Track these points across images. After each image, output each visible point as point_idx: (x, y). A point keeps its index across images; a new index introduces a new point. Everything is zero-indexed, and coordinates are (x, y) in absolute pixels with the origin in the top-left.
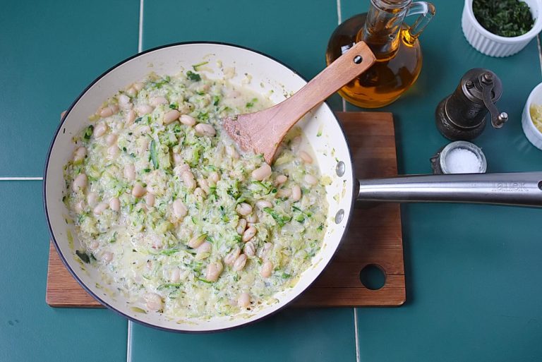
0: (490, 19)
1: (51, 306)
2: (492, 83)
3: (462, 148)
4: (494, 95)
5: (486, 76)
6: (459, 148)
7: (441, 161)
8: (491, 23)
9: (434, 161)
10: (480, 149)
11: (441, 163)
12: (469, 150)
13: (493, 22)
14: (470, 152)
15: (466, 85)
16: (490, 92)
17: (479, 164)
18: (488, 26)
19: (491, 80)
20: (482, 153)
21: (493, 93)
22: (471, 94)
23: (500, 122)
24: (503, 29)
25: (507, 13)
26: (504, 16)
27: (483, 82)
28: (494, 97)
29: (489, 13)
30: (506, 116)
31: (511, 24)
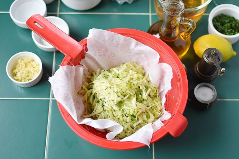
0: (221, 27)
2: (217, 55)
3: (205, 86)
5: (214, 51)
8: (221, 29)
10: (214, 87)
11: (195, 93)
12: (208, 87)
16: (217, 58)
19: (217, 53)
21: (219, 59)
22: (208, 61)
23: (222, 73)
24: (227, 32)
25: (229, 25)
26: (228, 26)
27: (213, 54)
28: (219, 61)
29: (221, 24)
30: (224, 69)
31: (231, 29)
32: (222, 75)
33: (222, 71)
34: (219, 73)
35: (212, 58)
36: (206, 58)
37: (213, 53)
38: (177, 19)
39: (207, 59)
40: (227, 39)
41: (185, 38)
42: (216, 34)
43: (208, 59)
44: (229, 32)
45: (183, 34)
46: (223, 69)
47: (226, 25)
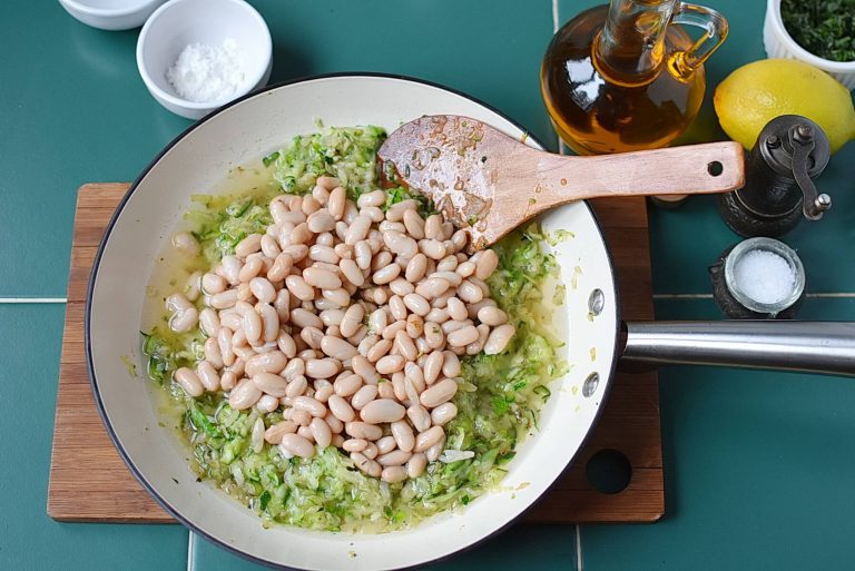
0: (812, 31)
1: (56, 520)
2: (811, 143)
3: (764, 249)
4: (814, 162)
5: (800, 130)
6: (758, 249)
7: (727, 272)
8: (812, 36)
9: (714, 270)
10: (794, 252)
12: (775, 252)
13: (816, 35)
14: (777, 256)
15: (768, 143)
16: (807, 157)
17: (792, 278)
19: (810, 137)
20: (797, 258)
21: (812, 159)
22: (775, 159)
23: (817, 212)
24: (834, 48)
25: (840, 20)
26: (835, 25)
27: (795, 140)
28: (813, 166)
29: (809, 20)
30: (828, 200)
31: (848, 38)
32: (816, 218)
33: (817, 203)
34: (808, 210)
35: (790, 151)
36: (769, 149)
37: (796, 136)
38: (660, 9)
39: (771, 153)
40: (834, 75)
41: (685, 75)
42: (794, 58)
44: (840, 46)
45: (679, 59)
46: (824, 199)
47: (829, 22)
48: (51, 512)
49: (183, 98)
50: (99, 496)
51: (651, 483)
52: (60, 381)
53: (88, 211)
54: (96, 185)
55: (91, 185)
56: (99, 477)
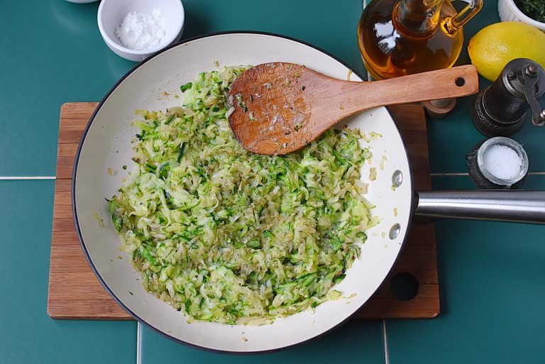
0: (530, 3)
1: (53, 318)
2: (536, 76)
3: (502, 144)
4: (538, 89)
5: (530, 68)
6: (498, 144)
7: (478, 158)
8: (531, 7)
9: (470, 158)
10: (521, 146)
11: (479, 160)
12: (509, 146)
13: (533, 6)
14: (510, 149)
15: (508, 77)
16: (534, 86)
17: (520, 163)
18: (528, 10)
19: (536, 73)
20: (523, 150)
21: (537, 87)
22: (512, 87)
23: (541, 121)
27: (526, 74)
28: (537, 92)
32: (540, 125)
33: (542, 115)
34: (535, 120)
35: (523, 82)
36: (509, 80)
37: (527, 72)
39: (510, 83)
41: (452, 32)
43: (512, 82)
45: (448, 21)
48: (50, 314)
49: (126, 47)
50: (80, 303)
51: (431, 294)
52: (53, 230)
53: (68, 120)
54: (72, 104)
55: (69, 104)
56: (81, 291)
